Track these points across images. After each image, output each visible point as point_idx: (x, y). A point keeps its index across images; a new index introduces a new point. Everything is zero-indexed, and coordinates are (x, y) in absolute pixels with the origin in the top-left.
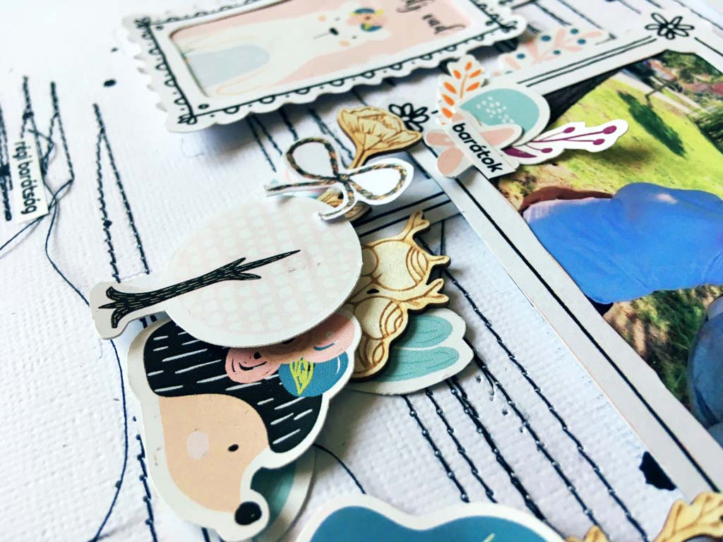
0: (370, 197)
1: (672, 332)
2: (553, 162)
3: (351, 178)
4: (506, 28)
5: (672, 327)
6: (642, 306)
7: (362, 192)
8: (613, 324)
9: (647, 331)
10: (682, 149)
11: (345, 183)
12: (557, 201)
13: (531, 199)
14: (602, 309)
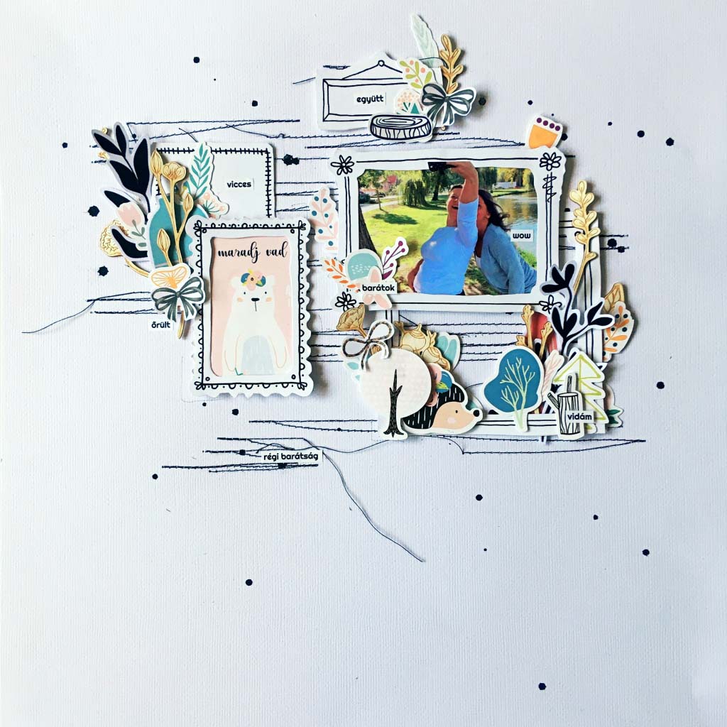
0: (386, 337)
1: (480, 281)
2: (398, 266)
3: (371, 338)
4: (302, 227)
5: (478, 280)
6: (468, 283)
7: (381, 338)
8: (470, 295)
9: (476, 287)
10: (414, 221)
11: (372, 341)
12: (416, 277)
13: (411, 284)
14: (463, 294)
